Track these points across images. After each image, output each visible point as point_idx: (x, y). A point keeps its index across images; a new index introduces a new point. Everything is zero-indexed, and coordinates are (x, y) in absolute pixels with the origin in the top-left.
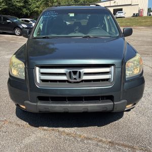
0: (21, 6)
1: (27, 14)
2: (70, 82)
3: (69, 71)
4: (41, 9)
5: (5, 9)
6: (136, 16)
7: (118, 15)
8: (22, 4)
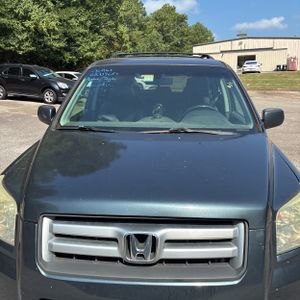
0: (61, 48)
1: (71, 62)
2: (127, 263)
3: (126, 232)
4: (98, 53)
5: (31, 53)
6: (283, 70)
7: (247, 67)
8: (62, 44)
